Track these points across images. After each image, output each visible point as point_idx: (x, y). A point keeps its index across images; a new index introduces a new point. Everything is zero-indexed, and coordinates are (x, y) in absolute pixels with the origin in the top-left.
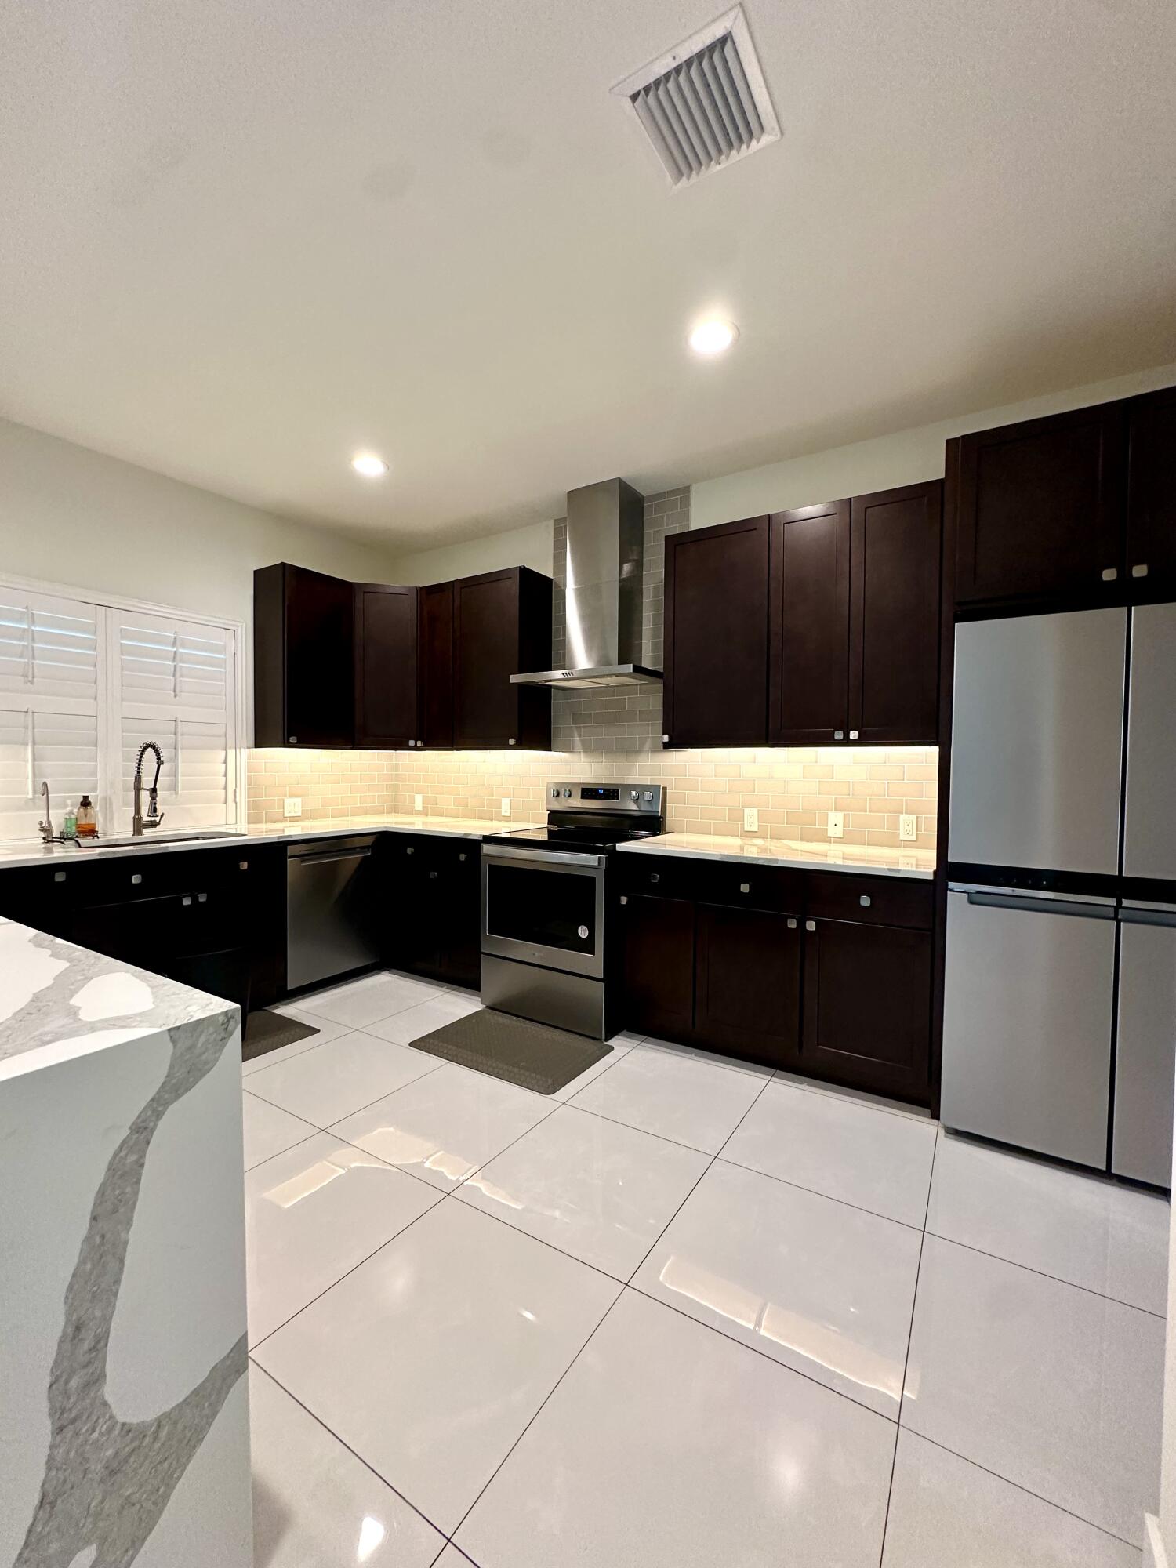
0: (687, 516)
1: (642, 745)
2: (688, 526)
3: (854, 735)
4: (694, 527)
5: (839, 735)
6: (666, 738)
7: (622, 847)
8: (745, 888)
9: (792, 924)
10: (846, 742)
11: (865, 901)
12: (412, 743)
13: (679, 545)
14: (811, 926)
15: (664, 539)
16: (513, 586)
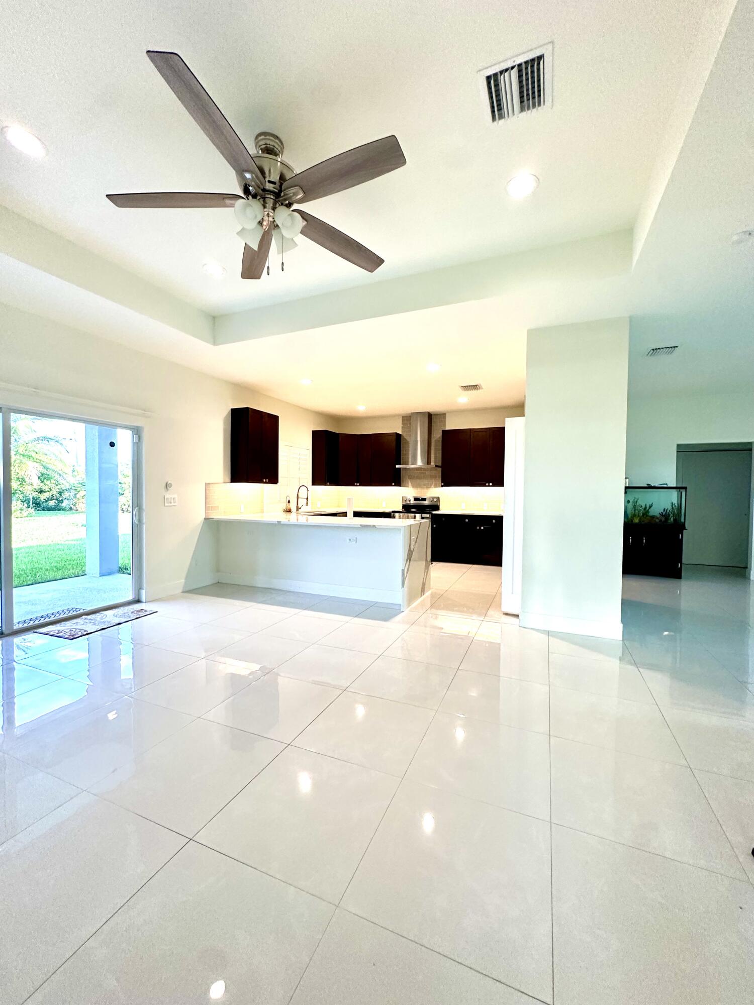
0: (445, 425)
1: (431, 486)
2: (445, 428)
3: (491, 484)
4: (447, 429)
5: (487, 484)
6: (443, 484)
7: (434, 512)
8: (467, 520)
9: (478, 528)
10: (489, 486)
11: (494, 521)
12: (356, 484)
13: (446, 434)
14: (482, 528)
15: (441, 432)
16: (394, 437)
